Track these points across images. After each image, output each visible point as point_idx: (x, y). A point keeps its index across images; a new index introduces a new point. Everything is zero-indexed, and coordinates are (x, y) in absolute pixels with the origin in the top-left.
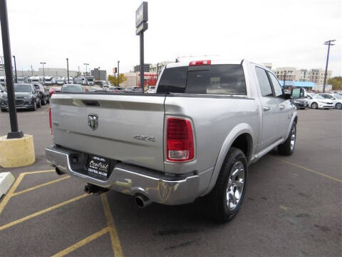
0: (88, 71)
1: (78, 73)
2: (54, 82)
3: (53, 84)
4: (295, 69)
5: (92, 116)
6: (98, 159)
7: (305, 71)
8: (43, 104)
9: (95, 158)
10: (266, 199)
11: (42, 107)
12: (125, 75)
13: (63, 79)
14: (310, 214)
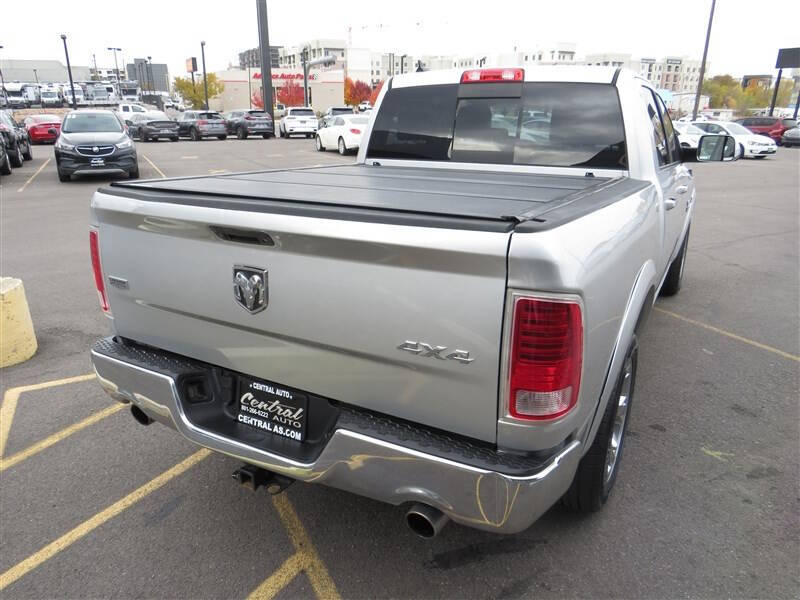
0: (121, 68)
1: (92, 71)
2: (32, 98)
3: (29, 105)
4: (629, 56)
5: (249, 274)
6: (270, 390)
7: (650, 63)
8: (16, 164)
9: (258, 387)
10: (663, 429)
11: (15, 171)
12: (220, 77)
13: (56, 89)
14: (777, 466)
